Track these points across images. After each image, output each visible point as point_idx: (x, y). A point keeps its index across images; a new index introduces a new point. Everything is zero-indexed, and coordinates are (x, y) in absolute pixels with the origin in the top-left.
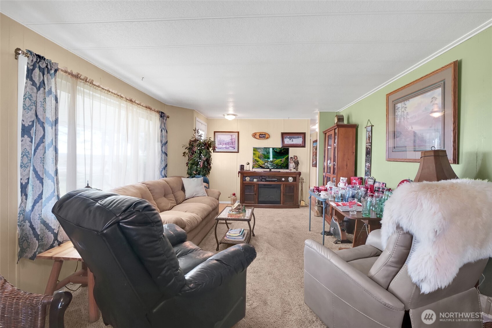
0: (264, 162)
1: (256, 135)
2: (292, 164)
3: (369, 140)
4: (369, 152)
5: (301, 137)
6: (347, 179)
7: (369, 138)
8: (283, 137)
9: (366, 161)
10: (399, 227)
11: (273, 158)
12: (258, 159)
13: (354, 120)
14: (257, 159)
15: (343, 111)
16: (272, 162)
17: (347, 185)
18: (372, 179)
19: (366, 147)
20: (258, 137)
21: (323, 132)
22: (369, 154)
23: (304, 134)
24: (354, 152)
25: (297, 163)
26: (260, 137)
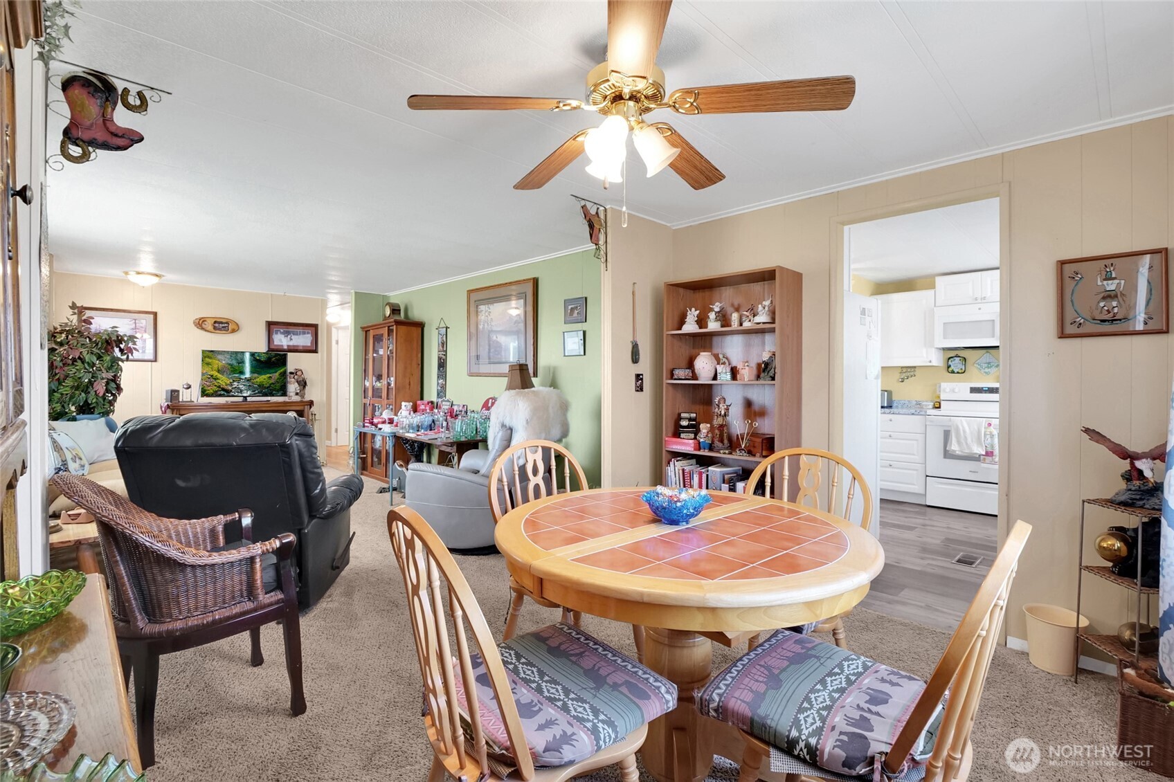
0: (232, 381)
1: (205, 323)
2: (292, 386)
3: (443, 347)
4: (442, 365)
5: (308, 333)
6: (411, 404)
7: (443, 344)
8: (271, 330)
9: (438, 377)
10: (503, 426)
11: (252, 372)
12: (217, 374)
13: (417, 314)
14: (215, 374)
15: (396, 296)
16: (248, 380)
17: (412, 413)
18: (448, 401)
19: (439, 357)
20: (210, 328)
21: (363, 328)
22: (443, 367)
23: (315, 327)
24: (420, 363)
25: (303, 384)
26: (215, 328)
